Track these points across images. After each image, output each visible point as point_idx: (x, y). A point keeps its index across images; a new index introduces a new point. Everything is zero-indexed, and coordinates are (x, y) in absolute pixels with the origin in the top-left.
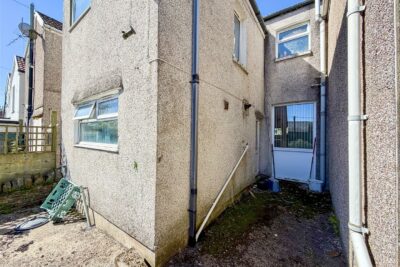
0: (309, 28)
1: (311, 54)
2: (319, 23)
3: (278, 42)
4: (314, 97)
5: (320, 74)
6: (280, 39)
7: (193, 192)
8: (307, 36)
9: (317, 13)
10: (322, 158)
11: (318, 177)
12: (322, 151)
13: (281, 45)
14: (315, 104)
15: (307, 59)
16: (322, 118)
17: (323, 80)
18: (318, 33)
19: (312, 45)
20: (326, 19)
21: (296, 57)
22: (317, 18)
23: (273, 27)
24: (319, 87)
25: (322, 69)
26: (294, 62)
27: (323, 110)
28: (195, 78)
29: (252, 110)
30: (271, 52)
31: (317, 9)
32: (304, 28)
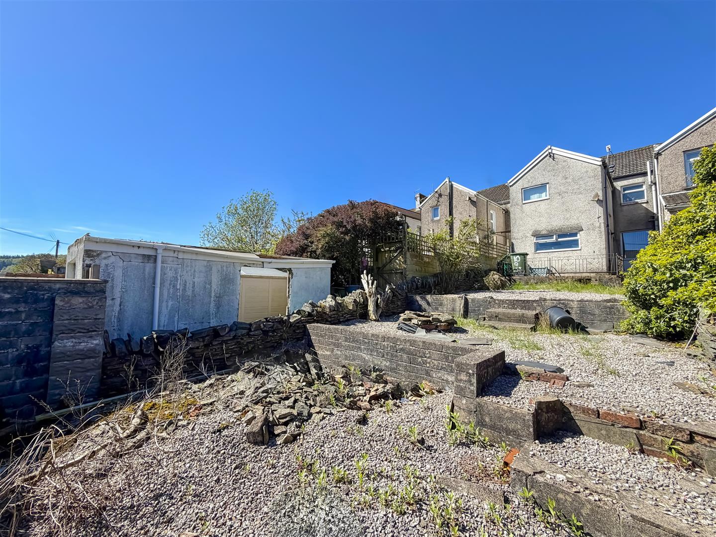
0: (644, 187)
1: (647, 202)
2: (651, 185)
3: (622, 193)
4: (651, 227)
5: (654, 214)
6: (624, 191)
8: (643, 191)
9: (650, 180)
13: (624, 195)
15: (644, 205)
17: (656, 218)
18: (651, 191)
19: (648, 197)
20: (655, 184)
21: (637, 203)
22: (650, 183)
23: (619, 185)
26: (636, 206)
28: (608, 225)
30: (618, 199)
31: (649, 178)
32: (641, 186)
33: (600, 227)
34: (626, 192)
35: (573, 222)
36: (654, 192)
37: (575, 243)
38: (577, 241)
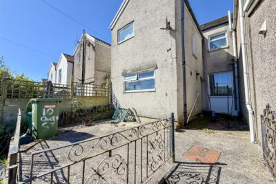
0: (226, 35)
1: (228, 48)
2: (232, 32)
3: (209, 41)
4: (231, 69)
5: (234, 57)
7: (185, 105)
8: (225, 39)
9: (230, 28)
10: (238, 100)
11: (236, 109)
12: (237, 96)
13: (211, 43)
14: (232, 73)
15: (226, 50)
16: (237, 79)
17: (236, 60)
18: (232, 37)
19: (229, 43)
20: (235, 30)
21: (220, 49)
22: (230, 30)
23: (207, 34)
24: (234, 64)
25: (235, 55)
26: (219, 51)
27: (236, 75)
28: (184, 63)
29: (199, 76)
30: (206, 47)
31: (230, 26)
32: (224, 34)
33: (172, 64)
34: (212, 40)
35: (149, 60)
36: (234, 38)
37: (151, 84)
38: (153, 80)
